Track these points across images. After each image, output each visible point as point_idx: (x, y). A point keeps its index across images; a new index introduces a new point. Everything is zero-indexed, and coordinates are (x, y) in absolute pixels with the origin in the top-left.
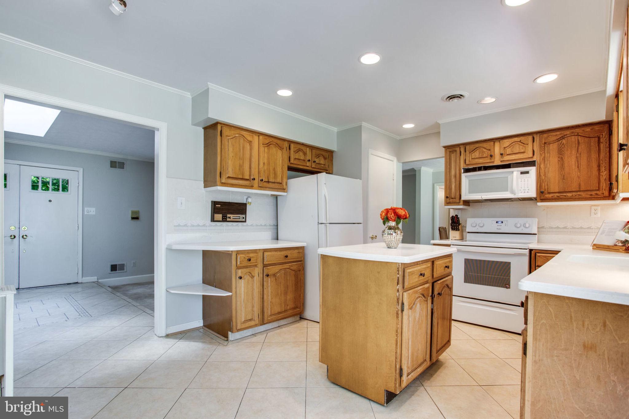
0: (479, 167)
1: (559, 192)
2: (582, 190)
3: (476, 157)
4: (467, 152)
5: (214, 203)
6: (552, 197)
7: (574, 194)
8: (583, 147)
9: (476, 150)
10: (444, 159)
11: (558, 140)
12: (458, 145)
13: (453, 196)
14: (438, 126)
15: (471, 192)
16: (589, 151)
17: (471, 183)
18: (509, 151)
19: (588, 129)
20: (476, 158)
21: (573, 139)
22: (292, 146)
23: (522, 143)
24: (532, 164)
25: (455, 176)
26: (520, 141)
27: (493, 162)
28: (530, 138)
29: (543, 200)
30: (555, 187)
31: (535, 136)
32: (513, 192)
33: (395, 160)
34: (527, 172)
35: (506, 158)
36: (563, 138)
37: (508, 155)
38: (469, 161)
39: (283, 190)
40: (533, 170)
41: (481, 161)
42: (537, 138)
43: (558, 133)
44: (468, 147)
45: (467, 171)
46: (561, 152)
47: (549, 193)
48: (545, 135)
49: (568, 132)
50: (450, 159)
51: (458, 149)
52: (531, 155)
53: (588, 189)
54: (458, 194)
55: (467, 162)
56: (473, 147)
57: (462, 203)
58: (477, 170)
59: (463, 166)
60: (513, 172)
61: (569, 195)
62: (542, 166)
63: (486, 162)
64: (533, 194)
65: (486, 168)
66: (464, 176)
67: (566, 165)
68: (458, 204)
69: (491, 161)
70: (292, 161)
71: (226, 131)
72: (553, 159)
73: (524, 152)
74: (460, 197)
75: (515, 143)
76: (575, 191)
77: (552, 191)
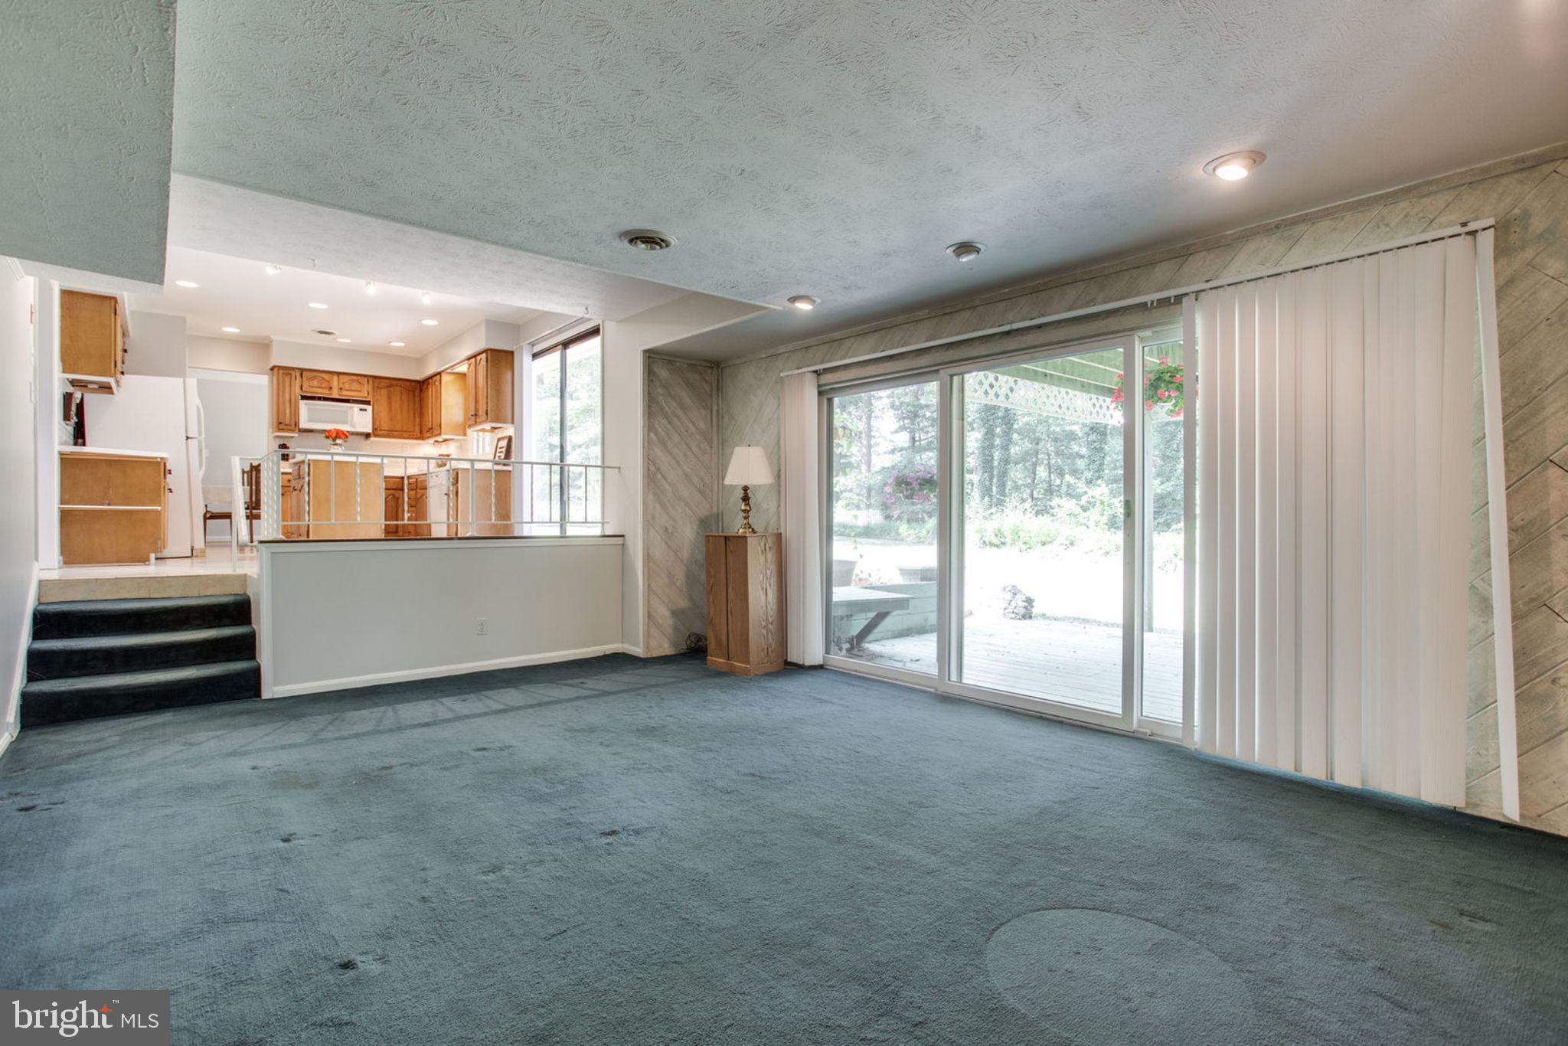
0: (317, 397)
1: (386, 431)
2: (405, 430)
4: (304, 379)
6: (383, 434)
7: (398, 433)
8: (405, 397)
9: (314, 378)
10: (269, 377)
11: (388, 387)
12: (293, 369)
13: (287, 422)
14: (271, 341)
15: (309, 421)
16: (408, 401)
17: (310, 411)
18: (347, 386)
19: (408, 384)
20: (313, 387)
21: (398, 388)
23: (359, 382)
24: (368, 403)
25: (290, 402)
26: (356, 380)
27: (332, 394)
28: (366, 379)
29: (376, 436)
30: (385, 426)
31: (369, 379)
32: (352, 426)
34: (365, 410)
35: (345, 393)
36: (391, 386)
37: (347, 390)
38: (307, 388)
40: (369, 408)
41: (319, 391)
42: (371, 380)
43: (388, 381)
45: (304, 398)
46: (389, 398)
47: (381, 430)
48: (378, 380)
49: (395, 382)
50: (281, 381)
51: (293, 373)
52: (366, 395)
53: (408, 430)
54: (293, 421)
55: (304, 389)
56: (310, 374)
57: (296, 430)
58: (316, 399)
59: (299, 392)
60: (352, 408)
61: (395, 433)
62: (376, 406)
63: (324, 393)
64: (369, 430)
65: (325, 399)
66: (302, 403)
67: (393, 408)
68: (293, 431)
69: (330, 393)
72: (384, 402)
73: (360, 391)
74: (296, 424)
75: (353, 380)
76: (399, 431)
77: (383, 429)
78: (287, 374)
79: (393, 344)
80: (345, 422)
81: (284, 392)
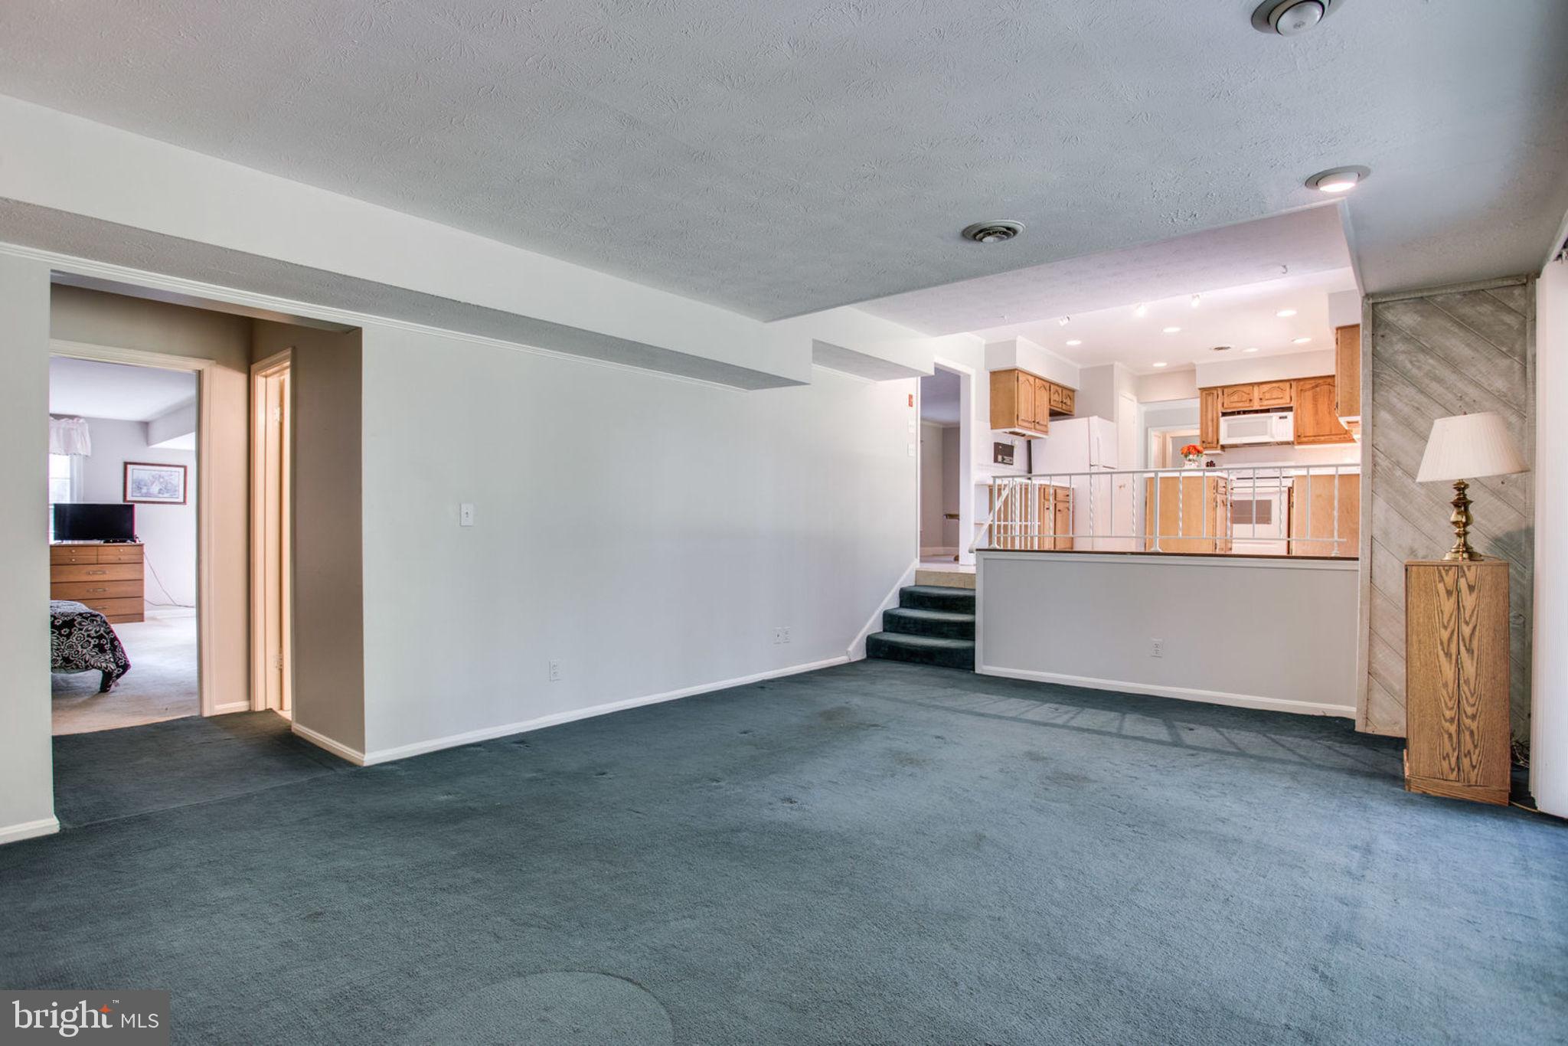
0: (1238, 411)
1: (1315, 436)
2: (1332, 433)
4: (1226, 395)
5: (997, 445)
6: (1307, 440)
7: (1326, 437)
9: (1234, 393)
10: (1199, 400)
11: (1313, 388)
12: (1216, 388)
13: (1210, 440)
14: (1194, 365)
15: (1229, 436)
17: (1229, 426)
18: (1268, 396)
20: (1234, 402)
22: (1052, 387)
23: (1281, 389)
24: (1290, 409)
25: (1213, 421)
26: (1278, 387)
27: (1252, 407)
28: (1288, 384)
29: (1300, 443)
30: (1310, 431)
31: (1292, 383)
32: (1272, 437)
33: (1135, 399)
34: (1286, 417)
35: (1265, 403)
36: (1317, 386)
37: (1266, 400)
38: (1228, 405)
39: (1046, 432)
40: (1290, 415)
42: (1294, 384)
43: (1313, 381)
44: (1226, 390)
45: (1224, 414)
46: (1315, 399)
47: (1305, 437)
48: (1302, 383)
49: (1321, 381)
50: (1207, 401)
51: (1215, 392)
52: (1288, 401)
53: (1339, 432)
54: (1215, 438)
55: (1226, 406)
56: (1231, 390)
57: (1219, 447)
58: (1236, 414)
59: (1220, 409)
60: (1271, 417)
61: (1322, 438)
62: (1299, 411)
63: (1246, 406)
64: (1290, 438)
65: (1245, 412)
66: (1222, 420)
67: (1319, 411)
68: (1215, 448)
69: (1250, 406)
70: (1052, 403)
71: (1022, 378)
72: (1308, 405)
73: (1282, 398)
74: (1218, 441)
75: (1274, 388)
76: (1328, 435)
77: (1308, 435)
78: (1209, 394)
80: (1265, 433)
81: (1207, 411)
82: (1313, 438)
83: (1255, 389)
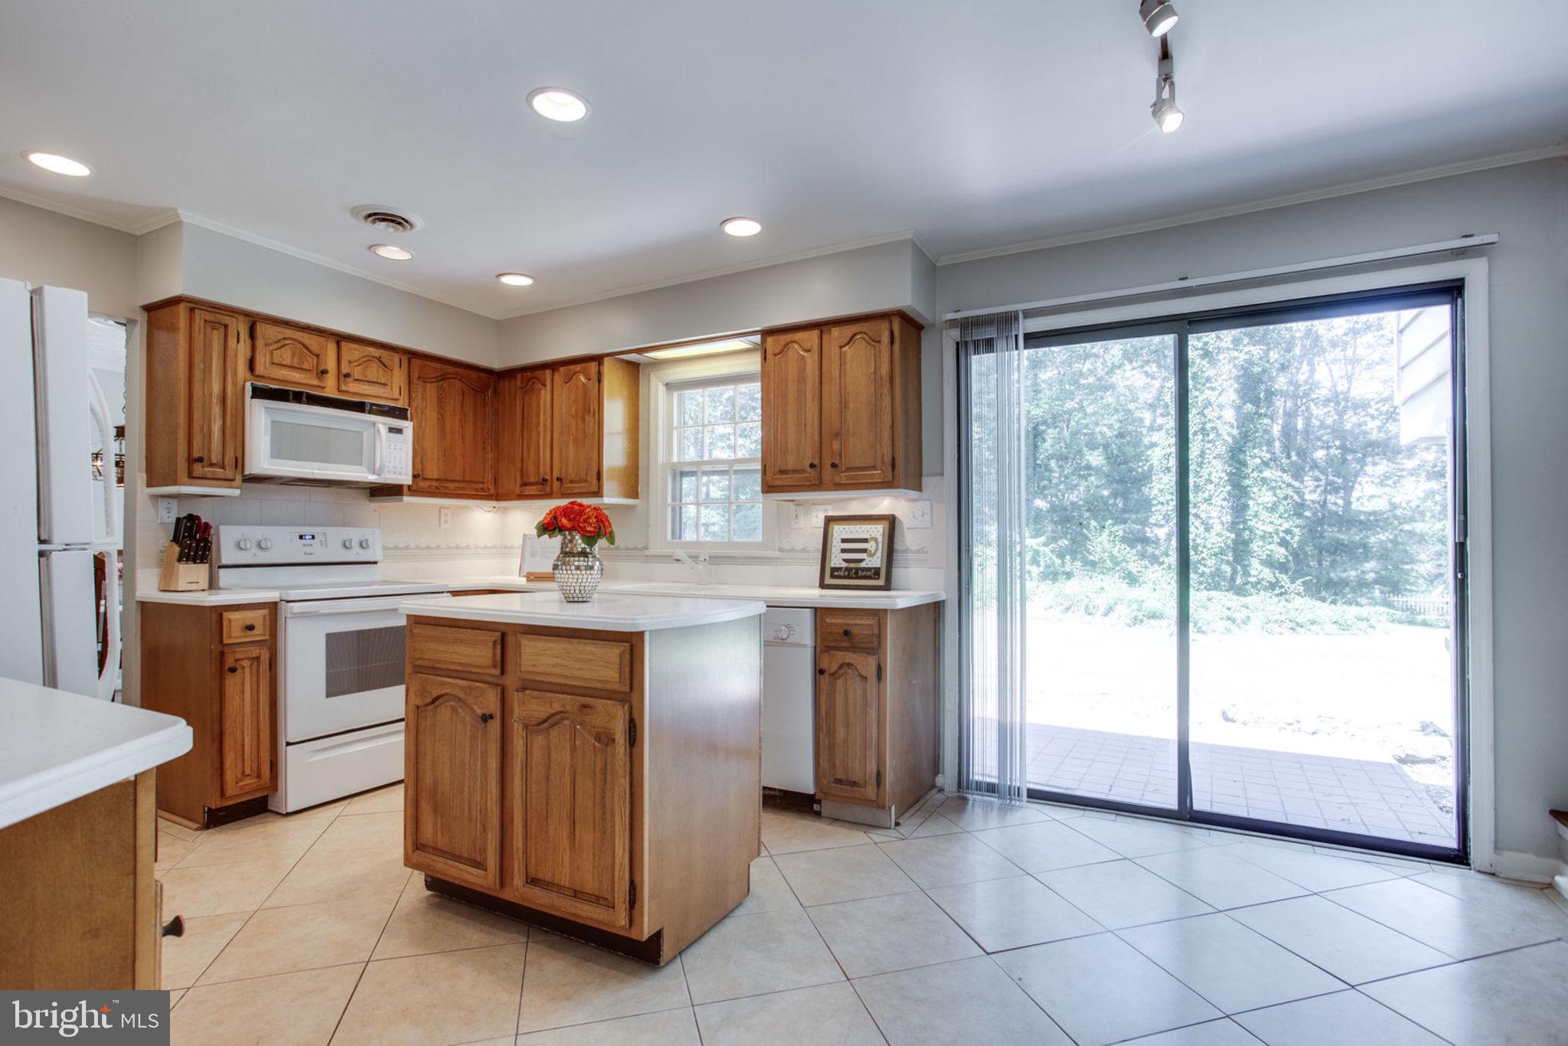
0: (295, 393)
1: (437, 480)
2: (467, 479)
3: (284, 363)
4: (260, 343)
6: (429, 487)
7: (457, 485)
8: (467, 404)
9: (282, 343)
11: (437, 379)
12: (233, 311)
13: (215, 458)
15: (277, 453)
16: (474, 413)
20: (284, 366)
21: (457, 384)
23: (381, 362)
24: (401, 414)
25: (223, 401)
26: (379, 359)
27: (323, 388)
28: (394, 356)
29: (418, 493)
31: (402, 357)
34: (399, 431)
35: (353, 387)
36: (443, 378)
37: (356, 380)
38: (265, 368)
40: (408, 426)
41: (296, 376)
43: (438, 366)
45: (259, 393)
46: (441, 404)
47: (425, 479)
48: (417, 362)
49: (450, 369)
52: (397, 395)
54: (230, 454)
55: (260, 368)
56: (271, 331)
57: (243, 481)
58: (291, 397)
62: (417, 422)
64: (406, 478)
65: (310, 399)
66: (255, 406)
67: (448, 429)
68: (228, 481)
69: (320, 384)
72: (432, 415)
73: (385, 384)
74: (239, 462)
75: (370, 359)
76: (458, 481)
77: (428, 475)
78: (214, 325)
79: (509, 280)
80: (358, 460)
81: (208, 373)
82: (434, 484)
83: (329, 344)
